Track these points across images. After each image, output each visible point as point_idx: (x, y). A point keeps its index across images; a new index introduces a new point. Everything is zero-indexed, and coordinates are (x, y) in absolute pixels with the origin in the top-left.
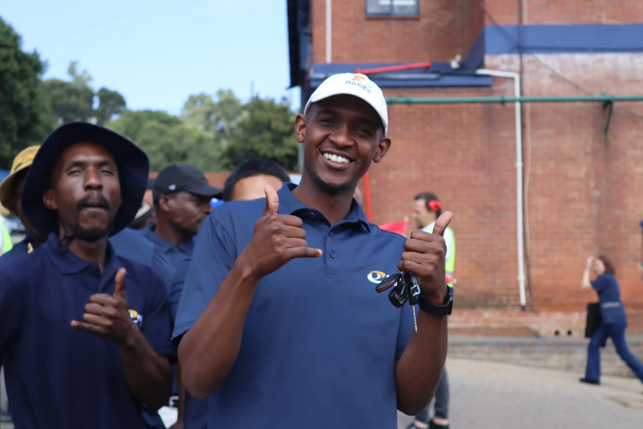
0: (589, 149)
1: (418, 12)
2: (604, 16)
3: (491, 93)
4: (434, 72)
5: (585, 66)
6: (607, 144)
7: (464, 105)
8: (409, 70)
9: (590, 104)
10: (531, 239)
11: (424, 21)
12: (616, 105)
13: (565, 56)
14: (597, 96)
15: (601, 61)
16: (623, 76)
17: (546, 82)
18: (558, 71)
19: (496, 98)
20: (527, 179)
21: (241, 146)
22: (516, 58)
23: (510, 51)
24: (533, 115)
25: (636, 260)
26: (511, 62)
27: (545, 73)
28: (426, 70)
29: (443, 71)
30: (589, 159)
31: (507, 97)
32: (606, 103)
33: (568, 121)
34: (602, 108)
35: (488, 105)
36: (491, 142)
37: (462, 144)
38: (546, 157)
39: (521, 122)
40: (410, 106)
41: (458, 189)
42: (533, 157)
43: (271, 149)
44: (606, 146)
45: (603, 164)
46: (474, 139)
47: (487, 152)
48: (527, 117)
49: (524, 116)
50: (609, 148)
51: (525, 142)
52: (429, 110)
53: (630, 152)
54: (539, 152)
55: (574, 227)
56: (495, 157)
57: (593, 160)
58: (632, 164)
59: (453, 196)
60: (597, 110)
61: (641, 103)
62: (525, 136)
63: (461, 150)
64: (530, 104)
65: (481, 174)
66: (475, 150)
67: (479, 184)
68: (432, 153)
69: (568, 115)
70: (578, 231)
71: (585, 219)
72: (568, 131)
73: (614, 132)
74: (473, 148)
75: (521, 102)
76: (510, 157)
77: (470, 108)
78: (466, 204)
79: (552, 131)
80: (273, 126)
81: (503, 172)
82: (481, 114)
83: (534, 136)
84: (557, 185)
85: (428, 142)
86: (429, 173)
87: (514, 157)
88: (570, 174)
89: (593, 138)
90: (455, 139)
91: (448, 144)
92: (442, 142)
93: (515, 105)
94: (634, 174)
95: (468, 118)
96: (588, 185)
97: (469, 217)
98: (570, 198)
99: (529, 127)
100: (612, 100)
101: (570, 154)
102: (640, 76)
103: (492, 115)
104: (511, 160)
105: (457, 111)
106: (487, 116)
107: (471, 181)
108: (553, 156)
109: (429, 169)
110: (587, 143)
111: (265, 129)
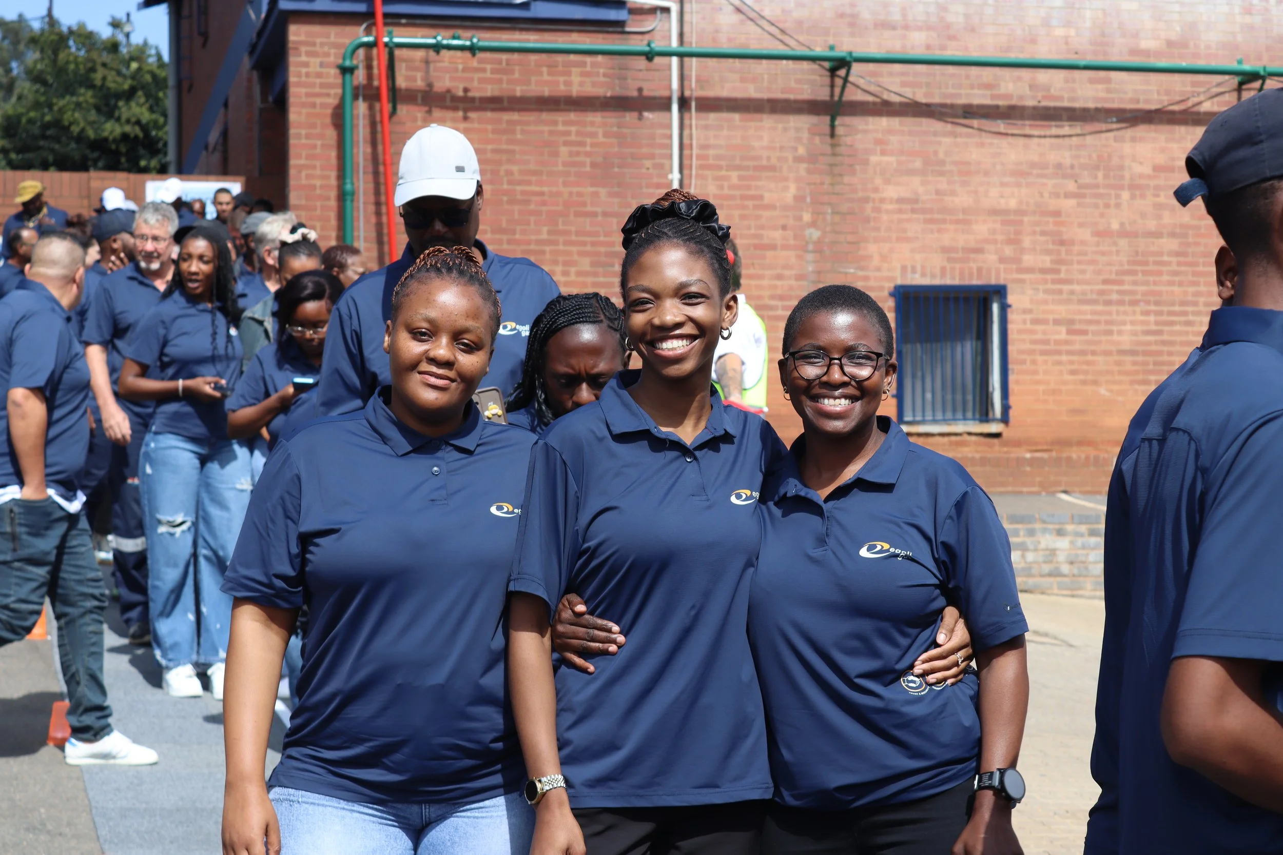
0: (801, 151)
3: (624, 36)
6: (834, 142)
7: (572, 57)
9: (805, 65)
12: (856, 68)
14: (819, 51)
16: (866, 15)
19: (638, 44)
21: (32, 114)
24: (701, 83)
30: (802, 169)
31: (658, 45)
32: (835, 63)
33: (765, 96)
34: (828, 73)
35: (619, 60)
36: (625, 130)
37: (568, 133)
38: (724, 163)
39: (680, 94)
40: (474, 55)
41: (560, 220)
42: (700, 162)
43: (93, 122)
44: (833, 146)
45: (828, 180)
46: (592, 124)
47: (616, 149)
48: (691, 85)
49: (686, 83)
50: (838, 150)
51: (686, 132)
52: (507, 64)
53: (874, 159)
54: (711, 152)
55: (772, 297)
56: (629, 160)
57: (809, 171)
58: (878, 181)
59: (550, 232)
60: (818, 78)
61: (897, 67)
62: (687, 122)
63: (566, 143)
64: (696, 61)
65: (603, 191)
66: (592, 145)
67: (599, 210)
68: (511, 147)
69: (765, 84)
70: (779, 303)
71: (793, 282)
72: (765, 116)
73: (847, 120)
74: (589, 140)
75: (681, 55)
76: (658, 161)
77: (584, 64)
78: (574, 249)
79: (736, 116)
80: (98, 77)
81: (645, 190)
82: (605, 75)
83: (703, 122)
84: (743, 217)
85: (504, 126)
86: (505, 186)
87: (666, 162)
88: (768, 197)
89: (809, 130)
90: (555, 123)
91: (542, 132)
92: (532, 128)
93: (670, 62)
94: (882, 200)
95: (581, 84)
96: (800, 218)
97: (579, 274)
98: (765, 241)
99: (693, 104)
100: (848, 59)
101: (769, 158)
102: (896, 17)
103: (625, 79)
104: (660, 166)
105: (560, 68)
106: (617, 81)
107: (584, 204)
108: (738, 162)
109: (505, 179)
110: (799, 140)
111: (81, 84)
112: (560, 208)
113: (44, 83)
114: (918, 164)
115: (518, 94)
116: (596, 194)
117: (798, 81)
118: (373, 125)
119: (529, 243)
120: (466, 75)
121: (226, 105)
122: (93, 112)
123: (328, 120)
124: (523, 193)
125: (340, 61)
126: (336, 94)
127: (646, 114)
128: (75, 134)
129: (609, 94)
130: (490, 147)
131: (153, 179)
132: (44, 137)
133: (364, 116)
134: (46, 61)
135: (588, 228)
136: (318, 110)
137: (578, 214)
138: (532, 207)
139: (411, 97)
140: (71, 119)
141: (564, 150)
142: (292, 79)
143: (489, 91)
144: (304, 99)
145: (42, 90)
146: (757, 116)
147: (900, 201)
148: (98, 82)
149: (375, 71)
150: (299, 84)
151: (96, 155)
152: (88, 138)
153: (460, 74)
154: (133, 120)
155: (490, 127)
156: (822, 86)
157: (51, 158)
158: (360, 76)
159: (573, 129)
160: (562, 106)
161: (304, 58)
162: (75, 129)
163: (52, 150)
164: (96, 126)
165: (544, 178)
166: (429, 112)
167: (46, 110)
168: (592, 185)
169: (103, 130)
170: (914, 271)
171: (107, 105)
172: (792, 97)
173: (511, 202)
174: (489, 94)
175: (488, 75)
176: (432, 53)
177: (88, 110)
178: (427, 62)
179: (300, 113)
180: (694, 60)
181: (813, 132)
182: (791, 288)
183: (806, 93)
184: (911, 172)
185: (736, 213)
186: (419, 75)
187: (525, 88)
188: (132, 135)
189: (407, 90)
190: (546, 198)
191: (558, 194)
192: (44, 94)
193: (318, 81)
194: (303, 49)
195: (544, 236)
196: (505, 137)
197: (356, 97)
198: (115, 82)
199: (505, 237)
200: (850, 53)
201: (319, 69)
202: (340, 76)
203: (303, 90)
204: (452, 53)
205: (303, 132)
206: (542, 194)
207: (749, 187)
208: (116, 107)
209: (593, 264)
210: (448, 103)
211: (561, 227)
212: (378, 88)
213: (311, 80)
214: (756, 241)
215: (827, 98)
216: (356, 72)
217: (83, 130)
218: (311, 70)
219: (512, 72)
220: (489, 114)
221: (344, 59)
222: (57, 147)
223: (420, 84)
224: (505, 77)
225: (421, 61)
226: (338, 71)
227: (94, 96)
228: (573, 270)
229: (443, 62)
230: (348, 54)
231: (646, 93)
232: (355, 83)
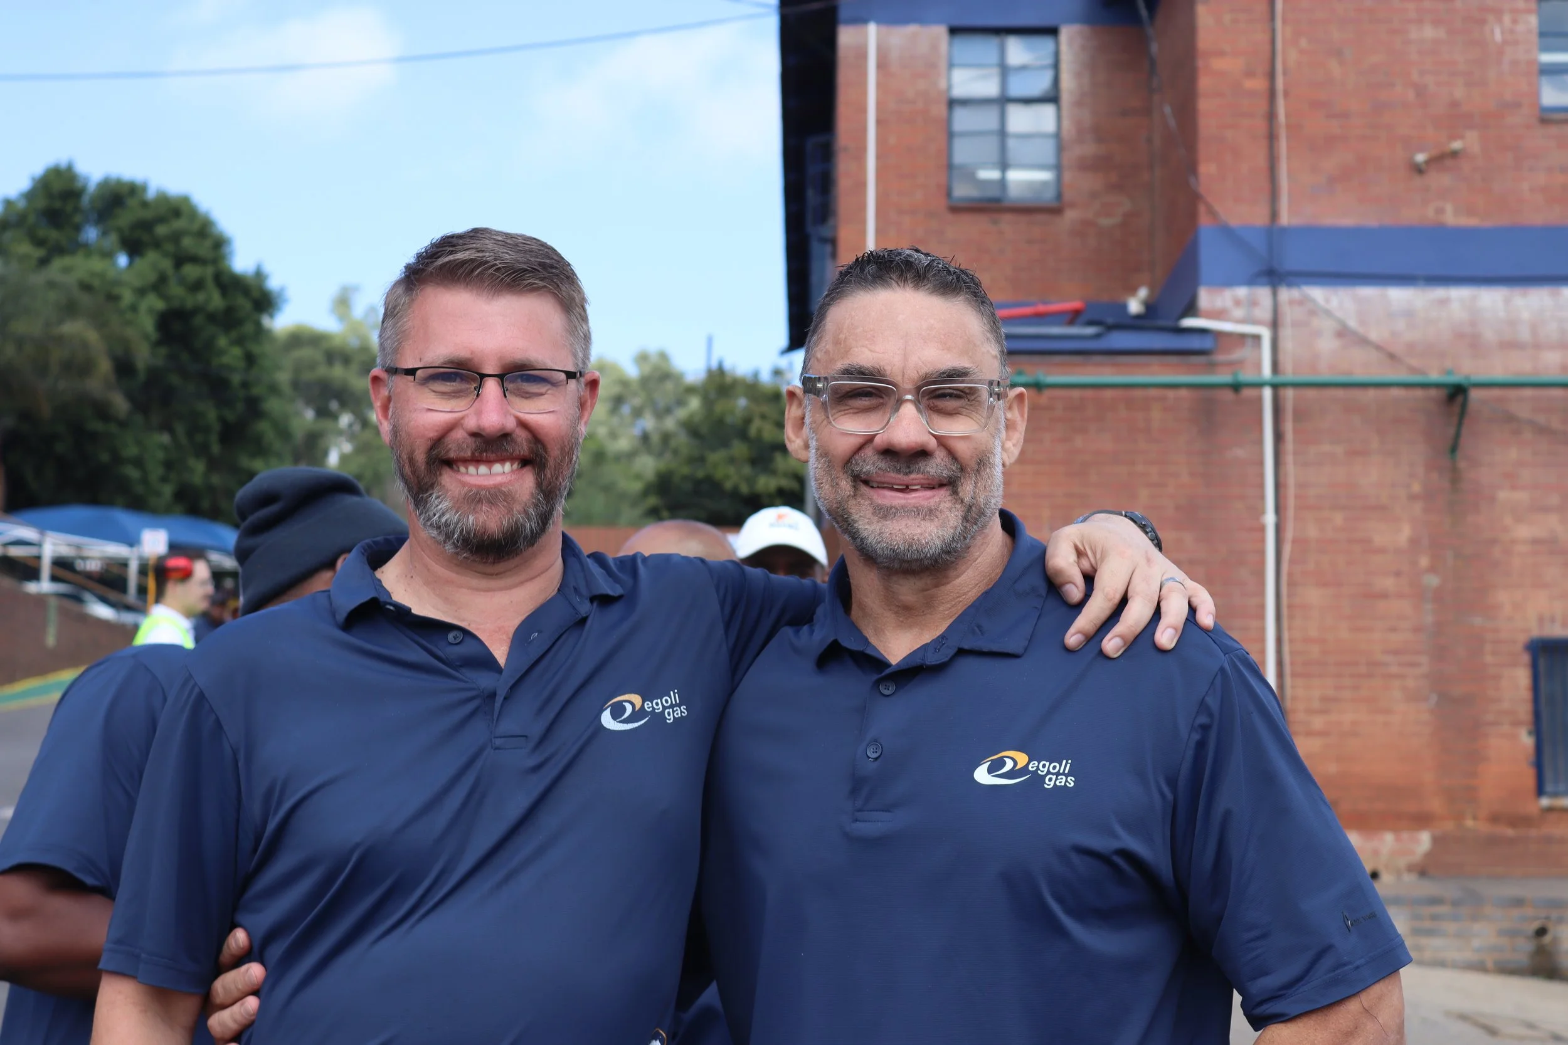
0: (1416, 488)
1: (1059, 196)
2: (1449, 208)
3: (1212, 367)
4: (1091, 323)
5: (1409, 314)
6: (1455, 477)
7: (1153, 392)
8: (1040, 317)
9: (1419, 393)
10: (1294, 675)
11: (1070, 215)
12: (1475, 395)
13: (1368, 292)
14: (1434, 376)
15: (1444, 302)
16: (1489, 335)
17: (1327, 345)
18: (1353, 324)
19: (1223, 377)
20: (1287, 549)
21: (685, 470)
22: (1264, 294)
23: (1251, 281)
24: (1300, 415)
25: (1516, 724)
26: (1254, 303)
27: (1327, 326)
28: (1074, 317)
29: (1110, 320)
30: (1418, 508)
31: (1246, 376)
32: (1452, 391)
33: (1374, 427)
34: (1444, 402)
35: (1204, 394)
36: (1211, 469)
37: (1148, 474)
38: (1326, 503)
39: (1274, 428)
40: (1041, 393)
42: (1298, 502)
43: (748, 476)
44: (1454, 481)
45: (1448, 520)
46: (1175, 463)
47: (1202, 491)
48: (1286, 418)
49: (1281, 416)
50: (1460, 486)
51: (1282, 470)
52: (1080, 402)
53: (1503, 495)
54: (1313, 491)
55: (1386, 652)
56: (1218, 502)
57: (1426, 511)
58: (1508, 520)
60: (1433, 405)
61: (1528, 393)
62: (1282, 458)
63: (1146, 485)
64: (1294, 392)
66: (1175, 486)
68: (1085, 491)
69: (1373, 414)
70: (1394, 659)
71: (1409, 635)
73: (1469, 452)
75: (1275, 386)
76: (1248, 502)
77: (1166, 399)
79: (1339, 450)
80: (753, 431)
81: (1236, 534)
82: (1189, 410)
83: (1300, 459)
84: (1349, 563)
85: (1077, 467)
87: (1260, 502)
88: (1379, 540)
89: (1425, 464)
91: (1120, 473)
92: (1108, 468)
93: (1262, 394)
94: (1513, 542)
95: (1162, 420)
96: (1416, 564)
99: (1289, 437)
100: (1466, 385)
101: (1378, 497)
102: (1525, 335)
103: (1211, 413)
104: (1252, 508)
105: (1139, 403)
106: (1203, 416)
108: (1342, 501)
110: (1413, 475)
111: (735, 437)
113: (700, 436)
114: (1554, 500)
117: (1411, 410)
122: (747, 466)
127: (1236, 451)
128: (728, 489)
130: (1061, 491)
132: (697, 494)
140: (724, 475)
141: (1144, 494)
143: (1060, 430)
145: (697, 443)
147: (1536, 541)
155: (1061, 470)
156: (1439, 415)
159: (1154, 469)
160: (1142, 445)
162: (728, 485)
167: (699, 465)
168: (1175, 530)
170: (1553, 620)
175: (1059, 413)
177: (742, 464)
180: (1290, 391)
181: (1429, 467)
182: (1407, 642)
183: (1420, 423)
184: (1546, 510)
185: (1341, 559)
187: (1099, 426)
192: (699, 448)
196: (1077, 480)
200: (1469, 379)
207: (1355, 530)
214: (1366, 590)
219: (1086, 409)
224: (1077, 415)
227: (747, 450)
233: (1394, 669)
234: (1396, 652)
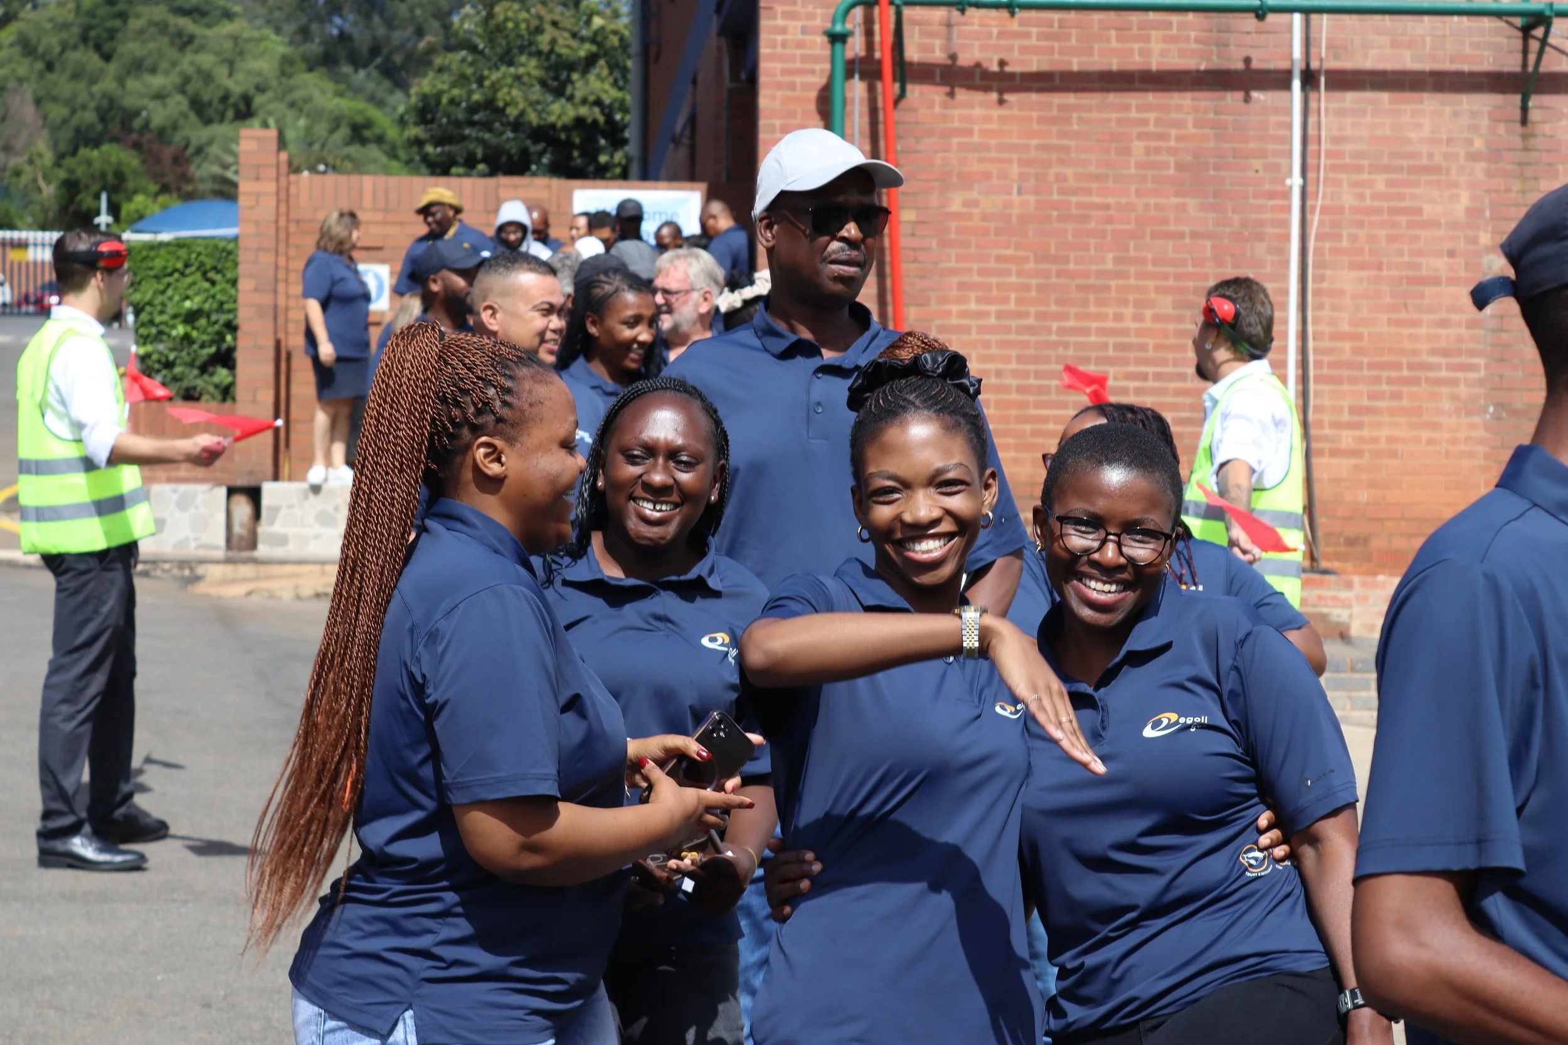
0: (1479, 144)
6: (1527, 132)
7: (1152, 15)
9: (1486, 22)
10: (1321, 378)
12: (1559, 25)
14: (1506, 2)
20: (1315, 219)
21: (456, 92)
24: (1335, 49)
30: (1479, 170)
32: (1531, 20)
33: (1427, 67)
34: (1520, 34)
35: (1216, 19)
36: (1223, 117)
37: (1144, 122)
38: (1366, 163)
39: (1304, 67)
40: (1013, 14)
41: (1132, 243)
42: (1330, 162)
43: (538, 102)
44: (1525, 137)
45: (1516, 186)
46: (1179, 108)
47: (1212, 144)
48: (1320, 53)
49: (1313, 50)
50: (1532, 142)
51: (1312, 120)
52: (1060, 27)
54: (1348, 147)
55: (1433, 352)
56: (1231, 160)
57: (1489, 173)
59: (1117, 261)
60: (1505, 41)
62: (1313, 105)
63: (1141, 136)
64: (1328, 20)
65: (1192, 203)
66: (1179, 138)
67: (1187, 229)
68: (1065, 142)
69: (1428, 50)
70: (1443, 361)
71: (1463, 331)
72: (1426, 96)
73: (1547, 100)
74: (1173, 132)
75: (1307, 11)
76: (1271, 160)
77: (1169, 25)
78: (1151, 284)
79: (1384, 97)
80: (543, 41)
81: (1251, 201)
82: (1197, 41)
83: (1335, 105)
84: (1391, 239)
85: (1055, 112)
86: (1055, 197)
87: (1283, 161)
88: (1428, 210)
89: (1490, 113)
90: (1127, 108)
91: (1108, 121)
92: (1094, 115)
93: (1292, 19)
95: (1164, 53)
96: (1475, 241)
97: (1157, 318)
98: (1424, 273)
99: (1323, 80)
100: (1547, 13)
101: (1430, 156)
103: (1227, 45)
104: (1276, 168)
105: (1135, 31)
106: (1214, 48)
107: (1165, 221)
108: (1385, 161)
109: (1055, 187)
110: (1474, 129)
111: (522, 49)
112: (1132, 226)
113: (473, 48)
115: (1075, 68)
116: (1182, 207)
117: (1476, 45)
118: (873, 112)
119: (1087, 275)
120: (1003, 42)
121: (694, 82)
122: (537, 88)
123: (812, 107)
124: (1080, 205)
125: (828, 25)
126: (822, 71)
127: (1255, 94)
128: (512, 118)
129: (1202, 67)
130: (1034, 142)
131: (583, 188)
132: (472, 124)
133: (861, 100)
134: (477, 19)
135: (1171, 254)
136: (798, 93)
137: (1156, 235)
138: (1092, 225)
139: (926, 73)
140: (508, 98)
141: (1138, 146)
142: (764, 50)
143: (1035, 64)
144: (779, 78)
145: (470, 59)
146: (1415, 96)
148: (545, 47)
149: (877, 38)
150: (772, 58)
151: (540, 147)
152: (530, 123)
153: (994, 41)
154: (592, 98)
155: (1035, 114)
156: (1510, 52)
157: (480, 152)
158: (856, 46)
159: (1152, 116)
160: (1137, 85)
161: (780, 22)
162: (512, 112)
163: (481, 141)
164: (539, 107)
165: (1110, 184)
166: (951, 94)
167: (474, 86)
168: (1177, 195)
169: (549, 114)
171: (556, 78)
172: (1466, 68)
173: (1062, 218)
174: (1034, 68)
175: (1034, 41)
176: (956, 13)
177: (532, 86)
178: (949, 25)
179: (773, 98)
180: (1325, 16)
181: (1495, 119)
182: (1460, 339)
183: (1486, 63)
185: (1383, 233)
186: (938, 43)
187: (1084, 59)
188: (589, 120)
189: (921, 64)
190: (1111, 212)
191: (1130, 207)
192: (471, 64)
193: (799, 52)
194: (779, 9)
195: (1109, 266)
196: (1055, 129)
197: (849, 75)
198: (568, 47)
199: (1054, 268)
200: (1551, 5)
201: (800, 36)
202: (829, 46)
203: (779, 66)
204: (983, 12)
205: (778, 123)
206: (1107, 207)
207: (1401, 197)
208: (569, 80)
209: (1177, 305)
210: (978, 81)
211: (1132, 253)
212: (880, 62)
213: (788, 51)
214: (1411, 273)
215: (1518, 69)
216: (850, 40)
217: (522, 113)
218: (788, 37)
219: (1068, 37)
220: (1034, 97)
221: (834, 22)
222: (487, 136)
223: (938, 55)
224: (1056, 45)
225: (940, 24)
226: (825, 39)
227: (536, 67)
228: (1148, 313)
229: (972, 24)
230: (839, 17)
231: (1255, 65)
232: (850, 54)
233: (1444, 374)
234: (1446, 353)
